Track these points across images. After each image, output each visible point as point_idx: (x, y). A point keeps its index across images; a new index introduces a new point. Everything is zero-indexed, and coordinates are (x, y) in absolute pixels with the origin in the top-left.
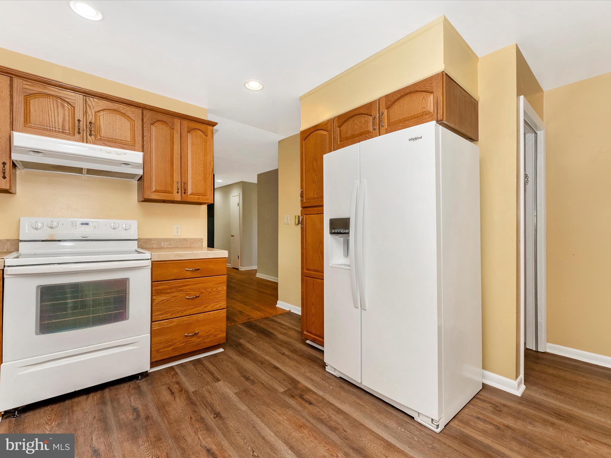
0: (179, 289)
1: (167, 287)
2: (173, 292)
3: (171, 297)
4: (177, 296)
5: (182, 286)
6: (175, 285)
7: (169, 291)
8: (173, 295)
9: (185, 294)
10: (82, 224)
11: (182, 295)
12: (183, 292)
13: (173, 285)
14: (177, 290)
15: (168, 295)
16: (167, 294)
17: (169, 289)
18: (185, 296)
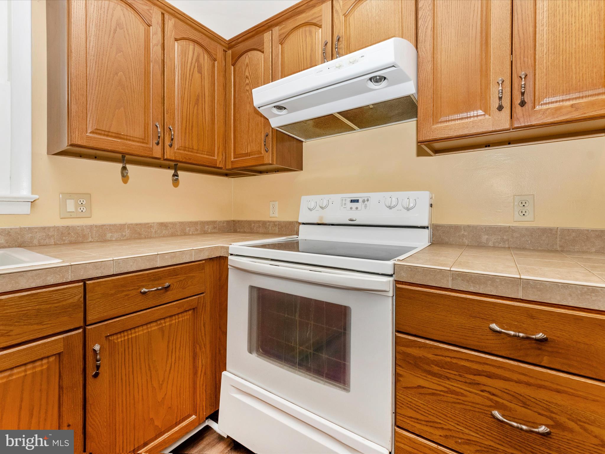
0: (466, 375)
1: (430, 356)
2: (448, 379)
3: (443, 389)
4: (462, 395)
5: (478, 373)
6: (454, 361)
7: (436, 369)
8: (448, 384)
9: (491, 400)
10: (352, 201)
11: (478, 399)
12: (482, 391)
13: (448, 359)
14: (460, 376)
15: (435, 380)
16: (432, 375)
17: (436, 365)
18: (490, 406)
